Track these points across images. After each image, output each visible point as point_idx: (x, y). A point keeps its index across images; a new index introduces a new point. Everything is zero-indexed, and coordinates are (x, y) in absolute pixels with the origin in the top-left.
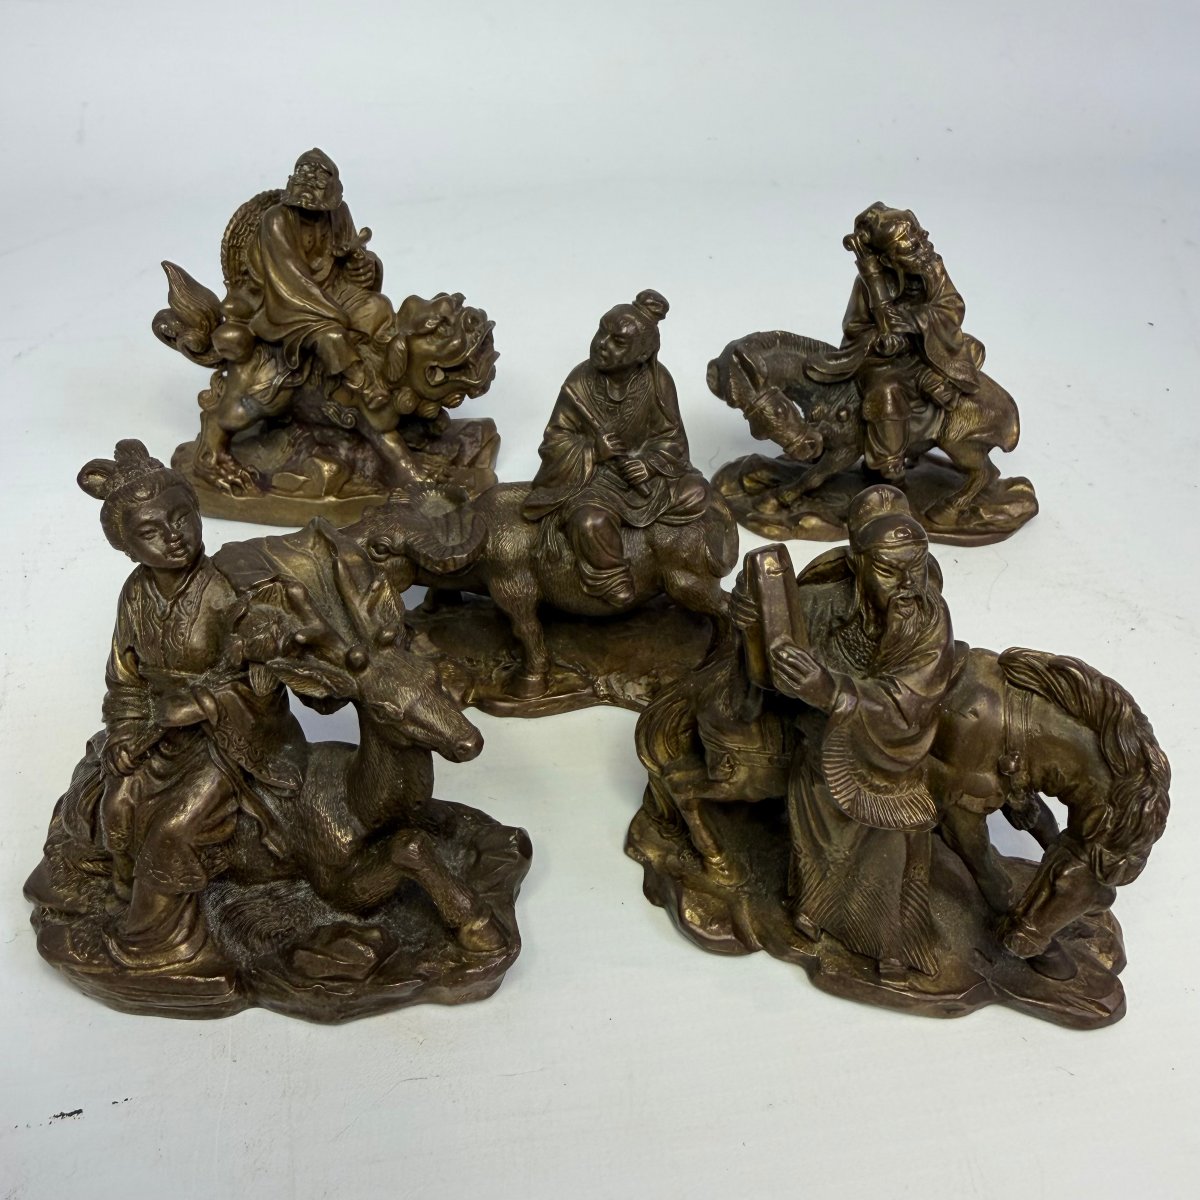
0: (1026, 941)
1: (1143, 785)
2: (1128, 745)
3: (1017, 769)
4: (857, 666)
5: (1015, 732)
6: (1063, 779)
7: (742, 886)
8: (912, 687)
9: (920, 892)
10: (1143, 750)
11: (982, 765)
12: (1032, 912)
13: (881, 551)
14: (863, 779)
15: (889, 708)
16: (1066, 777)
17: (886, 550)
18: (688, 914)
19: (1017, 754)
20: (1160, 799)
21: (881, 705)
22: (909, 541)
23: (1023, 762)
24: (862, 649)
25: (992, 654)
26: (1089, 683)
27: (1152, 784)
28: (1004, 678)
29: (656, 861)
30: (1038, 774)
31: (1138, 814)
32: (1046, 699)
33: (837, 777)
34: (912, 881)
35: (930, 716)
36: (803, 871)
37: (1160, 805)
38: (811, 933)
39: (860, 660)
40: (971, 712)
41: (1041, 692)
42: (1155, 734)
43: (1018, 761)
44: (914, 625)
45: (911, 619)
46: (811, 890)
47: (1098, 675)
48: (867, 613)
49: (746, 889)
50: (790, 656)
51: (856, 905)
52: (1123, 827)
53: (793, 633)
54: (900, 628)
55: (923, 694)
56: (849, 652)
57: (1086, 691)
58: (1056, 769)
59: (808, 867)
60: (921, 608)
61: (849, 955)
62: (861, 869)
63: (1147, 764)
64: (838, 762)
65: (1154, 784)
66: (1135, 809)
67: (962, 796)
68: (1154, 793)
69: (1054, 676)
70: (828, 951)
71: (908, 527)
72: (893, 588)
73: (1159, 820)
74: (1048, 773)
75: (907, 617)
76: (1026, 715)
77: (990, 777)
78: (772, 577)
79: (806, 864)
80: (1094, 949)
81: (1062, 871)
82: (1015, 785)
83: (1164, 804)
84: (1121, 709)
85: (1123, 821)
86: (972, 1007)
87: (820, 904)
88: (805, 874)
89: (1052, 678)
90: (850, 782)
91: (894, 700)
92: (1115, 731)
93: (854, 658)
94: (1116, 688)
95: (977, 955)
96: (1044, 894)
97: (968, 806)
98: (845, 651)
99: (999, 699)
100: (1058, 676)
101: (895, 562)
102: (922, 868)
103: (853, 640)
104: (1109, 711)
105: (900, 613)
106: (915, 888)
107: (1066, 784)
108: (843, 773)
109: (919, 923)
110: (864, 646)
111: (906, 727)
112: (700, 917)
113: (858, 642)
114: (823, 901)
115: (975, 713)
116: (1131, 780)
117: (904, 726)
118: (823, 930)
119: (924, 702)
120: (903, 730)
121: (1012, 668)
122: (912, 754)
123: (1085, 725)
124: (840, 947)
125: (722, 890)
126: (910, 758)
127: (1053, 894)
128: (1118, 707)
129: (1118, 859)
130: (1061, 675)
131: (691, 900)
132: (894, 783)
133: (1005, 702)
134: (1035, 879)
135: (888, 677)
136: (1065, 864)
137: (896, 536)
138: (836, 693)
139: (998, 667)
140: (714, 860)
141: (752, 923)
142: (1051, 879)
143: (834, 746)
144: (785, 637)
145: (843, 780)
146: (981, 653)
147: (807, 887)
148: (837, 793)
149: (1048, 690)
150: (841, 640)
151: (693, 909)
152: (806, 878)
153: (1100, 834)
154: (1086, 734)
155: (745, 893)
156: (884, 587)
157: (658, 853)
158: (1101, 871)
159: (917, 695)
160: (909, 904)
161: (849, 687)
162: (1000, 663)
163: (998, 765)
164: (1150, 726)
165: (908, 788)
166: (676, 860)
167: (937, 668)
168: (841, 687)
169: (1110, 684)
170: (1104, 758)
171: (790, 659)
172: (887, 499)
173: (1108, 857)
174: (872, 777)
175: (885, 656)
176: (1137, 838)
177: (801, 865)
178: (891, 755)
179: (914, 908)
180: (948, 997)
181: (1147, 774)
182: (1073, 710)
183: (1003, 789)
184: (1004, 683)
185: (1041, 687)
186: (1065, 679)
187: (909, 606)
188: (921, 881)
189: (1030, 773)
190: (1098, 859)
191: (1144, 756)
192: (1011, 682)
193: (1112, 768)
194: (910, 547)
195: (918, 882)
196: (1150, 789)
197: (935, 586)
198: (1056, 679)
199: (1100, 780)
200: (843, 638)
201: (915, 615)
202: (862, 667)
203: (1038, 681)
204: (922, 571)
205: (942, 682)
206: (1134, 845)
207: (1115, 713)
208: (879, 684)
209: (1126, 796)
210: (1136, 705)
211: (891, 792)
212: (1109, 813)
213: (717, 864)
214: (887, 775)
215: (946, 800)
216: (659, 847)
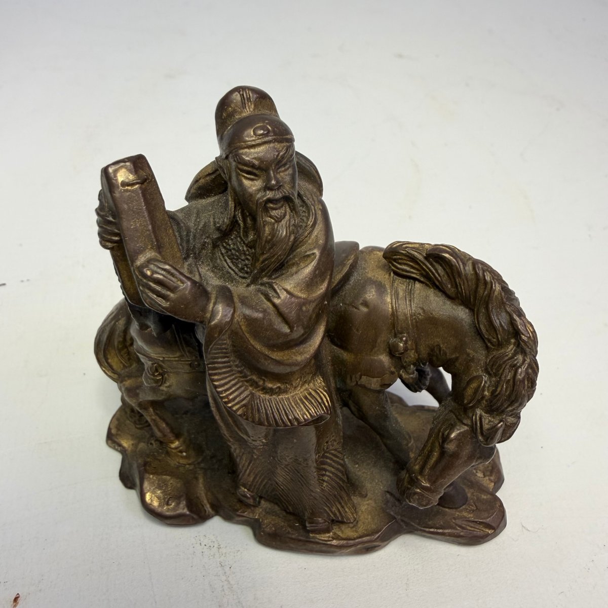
0: (422, 495)
1: (515, 354)
2: (500, 320)
3: (406, 349)
4: (241, 274)
5: (401, 317)
6: (445, 354)
7: (199, 463)
8: (292, 290)
9: (335, 459)
10: (512, 323)
11: (376, 349)
12: (427, 471)
13: (241, 151)
14: (254, 384)
15: (269, 314)
16: (448, 351)
17: (247, 150)
18: (148, 497)
19: (404, 337)
20: (530, 366)
21: (261, 312)
22: (270, 138)
23: (410, 343)
24: (243, 258)
25: (379, 249)
26: (462, 266)
27: (522, 353)
28: (389, 270)
29: (130, 449)
30: (424, 352)
31: (512, 380)
32: (427, 285)
33: (226, 387)
34: (327, 452)
35: (314, 316)
36: (235, 454)
37: (530, 371)
38: (251, 502)
39: (243, 269)
40: (362, 304)
41: (422, 279)
42: (521, 306)
43: (406, 342)
44: (288, 227)
45: (283, 222)
46: (244, 468)
47: (470, 258)
48: (245, 221)
49: (202, 465)
50: (153, 272)
51: (281, 477)
52: (499, 394)
53: (159, 248)
54: (273, 233)
55: (303, 296)
56: (232, 262)
57: (459, 274)
58: (438, 345)
59: (238, 451)
60: (293, 209)
61: (285, 514)
62: (279, 451)
63: (517, 333)
64: (224, 373)
65: (524, 353)
66: (509, 378)
67: (361, 378)
68: (524, 361)
69: (431, 264)
70: (267, 513)
71: (267, 124)
72: (259, 190)
73: (530, 385)
74: (432, 350)
75: (278, 220)
76: (410, 301)
77: (384, 358)
78: (127, 191)
79: (235, 449)
80: (480, 475)
81: (449, 434)
82: (406, 362)
83: (534, 368)
84: (492, 287)
85: (499, 389)
86: (386, 543)
87: (255, 478)
88: (237, 457)
89: (430, 266)
90: (243, 388)
91: (274, 305)
92: (487, 308)
93: (237, 266)
94: (487, 268)
95: (388, 496)
96: (436, 454)
97: (366, 385)
98: (229, 261)
99: (385, 290)
100: (434, 263)
101: (256, 163)
102: (335, 440)
103: (234, 249)
104: (481, 290)
105: (271, 217)
106: (330, 456)
107: (448, 357)
108: (233, 382)
109: (337, 483)
110: (245, 254)
111: (288, 331)
112: (159, 498)
113: (238, 250)
114: (257, 475)
115: (365, 304)
116: (503, 351)
117: (286, 330)
118: (261, 497)
119: (304, 304)
120: (286, 335)
121: (395, 260)
122: (301, 354)
123: (461, 305)
124: (276, 508)
125: (181, 469)
126: (299, 358)
127: (443, 453)
128: (489, 286)
129: (496, 422)
130: (437, 262)
131: (152, 483)
132: (286, 383)
133: (391, 292)
134: (428, 440)
135: (268, 283)
136: (452, 427)
137: (255, 133)
138: (211, 305)
139: (384, 260)
140: (173, 446)
141: (206, 495)
142: (441, 441)
143: (218, 358)
144: (150, 254)
145: (233, 389)
146: (372, 250)
147: (240, 467)
148: (230, 401)
149: (427, 276)
150: (223, 251)
151: (153, 492)
152: (238, 460)
153: (479, 401)
154: (462, 314)
155: (202, 468)
156: (250, 190)
157: (131, 442)
158: (482, 434)
159: (298, 297)
160: (326, 470)
161: (227, 296)
162: (385, 257)
163: (389, 348)
164: (517, 299)
165: (303, 385)
166: (146, 446)
167: (316, 268)
168: (216, 298)
169: (480, 266)
170: (479, 333)
171: (156, 276)
172: (249, 99)
173: (488, 421)
174: (264, 380)
175: (263, 262)
176: (511, 404)
177: (232, 450)
178: (277, 358)
179: (331, 472)
180: (365, 539)
181: (518, 345)
182: (449, 292)
183: (395, 368)
184: (390, 274)
185: (422, 275)
186: (441, 266)
187: (279, 208)
188: (335, 450)
189: (417, 350)
190: (478, 423)
191: (514, 329)
192: (396, 273)
193: (487, 341)
194: (272, 145)
195: (333, 452)
196: (520, 357)
197: (315, 190)
198: (433, 266)
199: (476, 352)
200: (225, 248)
201: (287, 217)
202: (246, 275)
203: (417, 270)
204: (290, 171)
205: (323, 281)
206: (510, 409)
207: (486, 292)
208: (259, 290)
209: (500, 366)
210: (504, 282)
211: (285, 391)
212: (485, 382)
213: (176, 448)
214: (277, 377)
215: (348, 381)
216: (133, 437)
